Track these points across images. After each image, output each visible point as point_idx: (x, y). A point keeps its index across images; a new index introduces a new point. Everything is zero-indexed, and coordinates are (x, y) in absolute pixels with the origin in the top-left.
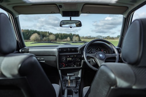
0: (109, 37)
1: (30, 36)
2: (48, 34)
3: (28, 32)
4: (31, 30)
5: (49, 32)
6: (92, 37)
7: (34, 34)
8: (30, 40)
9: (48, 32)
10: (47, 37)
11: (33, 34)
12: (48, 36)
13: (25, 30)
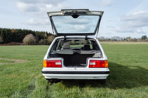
0: (130, 38)
1: (23, 37)
2: (46, 35)
3: (20, 32)
4: (24, 30)
5: (47, 32)
6: (105, 38)
7: (28, 35)
8: (22, 42)
9: (45, 32)
10: (45, 39)
11: (26, 34)
12: (47, 38)
13: (16, 30)
